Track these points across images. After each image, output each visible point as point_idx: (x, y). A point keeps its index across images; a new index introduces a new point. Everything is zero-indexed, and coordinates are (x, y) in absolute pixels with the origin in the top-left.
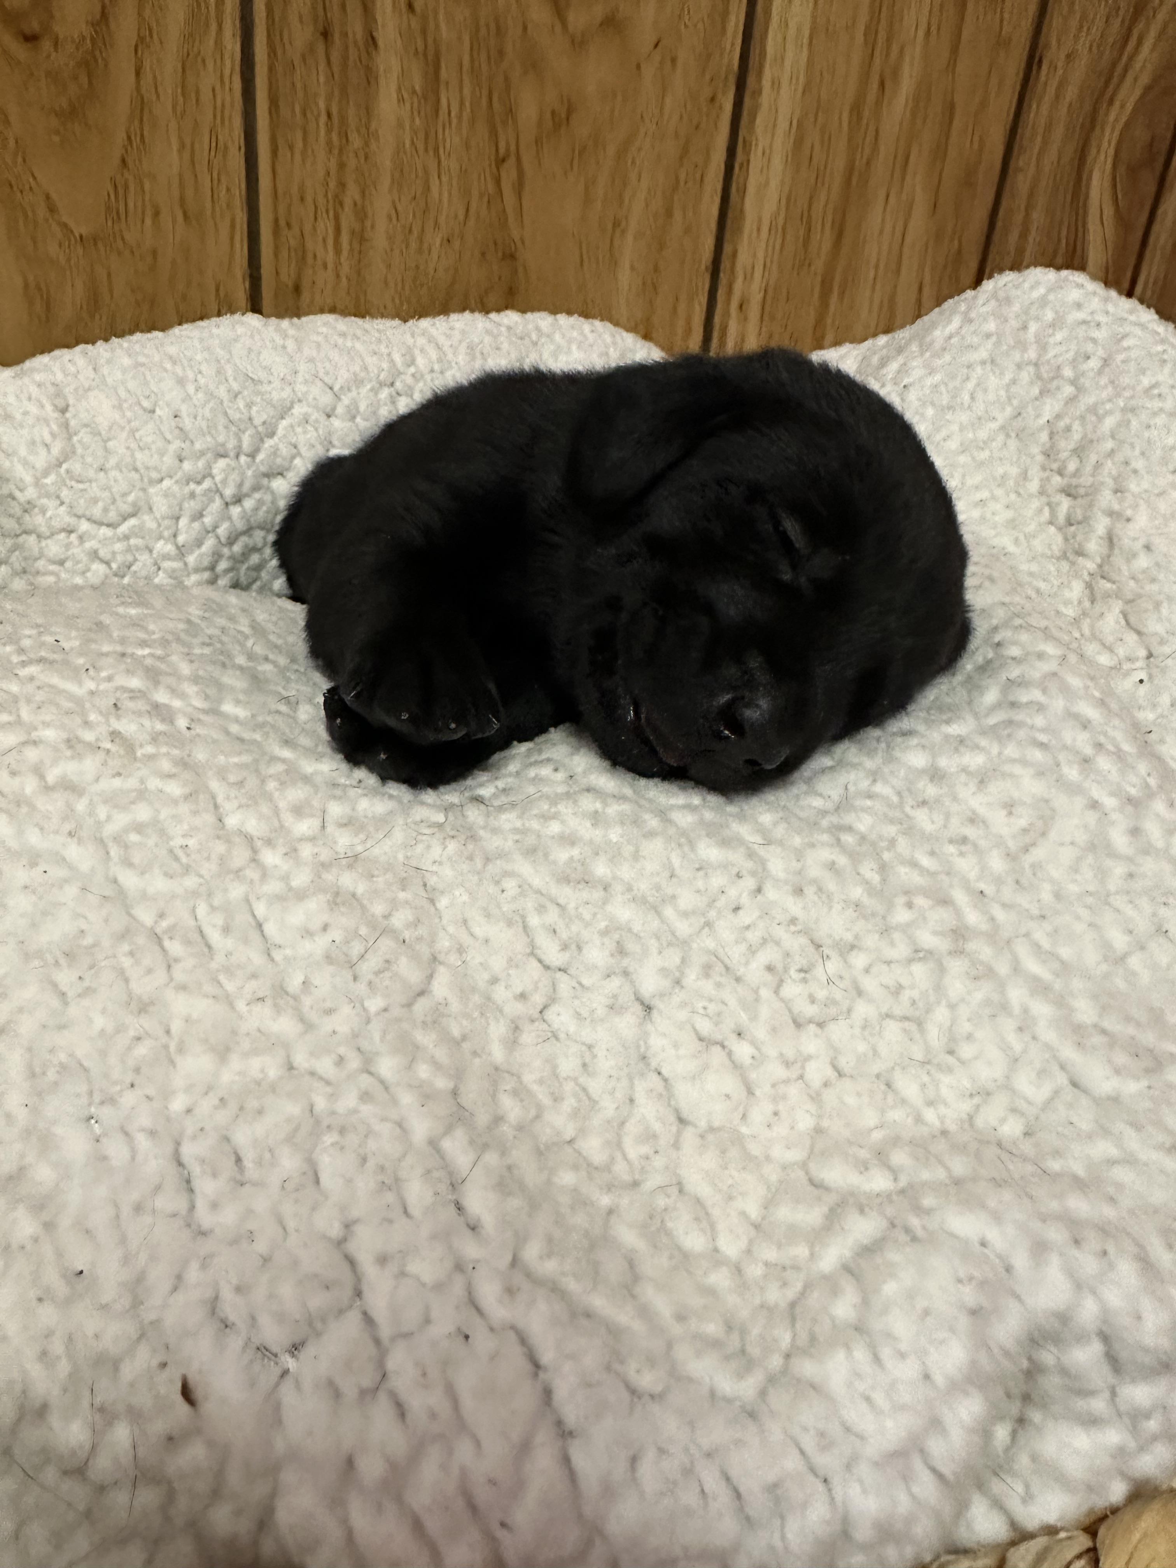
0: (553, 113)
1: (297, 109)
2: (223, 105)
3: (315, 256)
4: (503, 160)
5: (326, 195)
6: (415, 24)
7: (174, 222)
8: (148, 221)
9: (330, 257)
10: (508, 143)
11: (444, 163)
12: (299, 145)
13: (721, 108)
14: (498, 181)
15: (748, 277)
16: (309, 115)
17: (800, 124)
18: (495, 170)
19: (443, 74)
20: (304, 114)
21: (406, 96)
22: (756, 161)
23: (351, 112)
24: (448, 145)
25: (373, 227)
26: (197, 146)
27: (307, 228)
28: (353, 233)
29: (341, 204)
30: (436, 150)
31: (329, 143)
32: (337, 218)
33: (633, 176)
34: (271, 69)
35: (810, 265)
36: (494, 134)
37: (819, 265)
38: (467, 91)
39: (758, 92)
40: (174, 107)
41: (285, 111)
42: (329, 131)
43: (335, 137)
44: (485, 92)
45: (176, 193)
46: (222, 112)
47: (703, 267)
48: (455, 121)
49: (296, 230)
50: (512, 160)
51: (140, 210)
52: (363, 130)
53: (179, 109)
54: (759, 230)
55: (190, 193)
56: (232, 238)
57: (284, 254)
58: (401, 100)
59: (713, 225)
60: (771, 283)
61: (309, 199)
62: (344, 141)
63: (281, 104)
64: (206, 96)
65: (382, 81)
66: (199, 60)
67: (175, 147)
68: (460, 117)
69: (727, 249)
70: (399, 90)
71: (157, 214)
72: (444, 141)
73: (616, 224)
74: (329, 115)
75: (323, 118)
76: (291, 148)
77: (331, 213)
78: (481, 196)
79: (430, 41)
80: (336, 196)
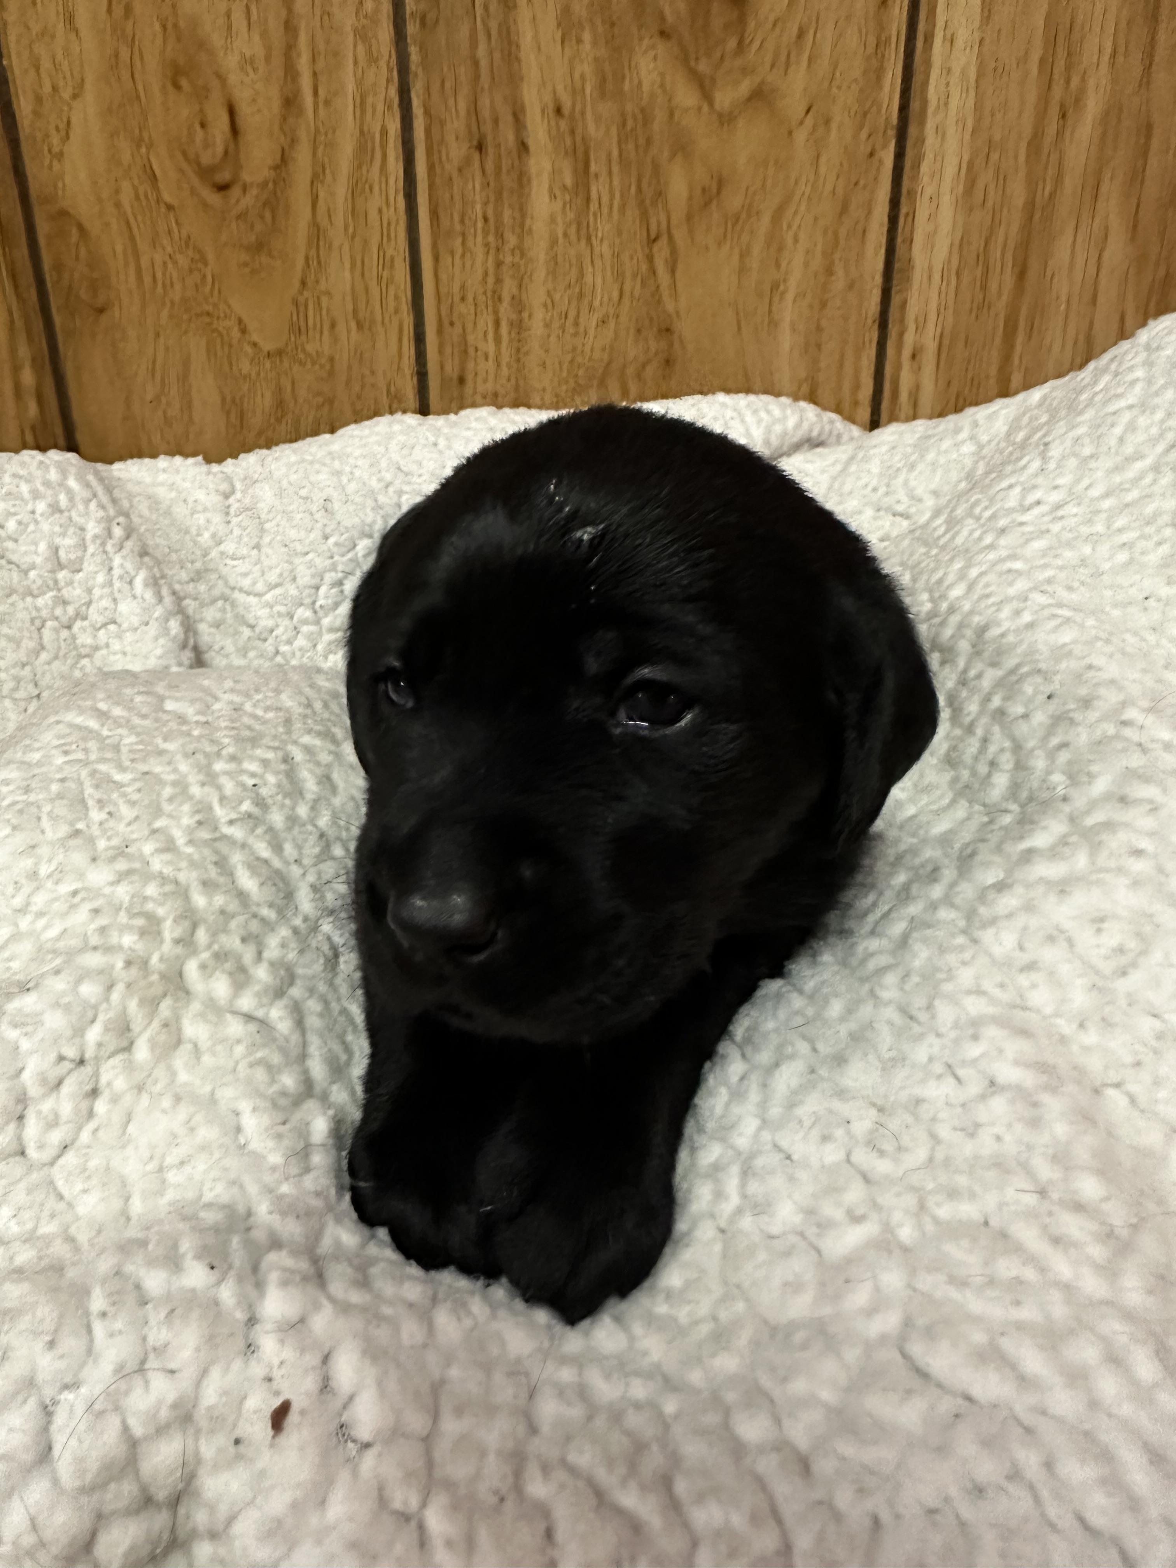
0: (704, 190)
1: (456, 217)
2: (389, 224)
3: (476, 350)
4: (655, 240)
5: (485, 293)
6: (563, 125)
7: (349, 332)
8: (326, 333)
9: (491, 348)
10: (659, 224)
11: (597, 250)
12: (459, 251)
13: (881, 161)
14: (650, 258)
15: (920, 328)
16: (467, 222)
17: (971, 165)
18: (647, 250)
19: (593, 168)
20: (462, 221)
21: (558, 193)
22: (923, 211)
23: (507, 214)
24: (600, 235)
25: (530, 316)
26: (366, 260)
27: (469, 326)
28: (511, 324)
29: (500, 299)
30: (589, 239)
31: (487, 245)
32: (496, 312)
33: (789, 240)
34: (431, 186)
35: (989, 308)
36: (644, 216)
37: (1001, 305)
38: (616, 182)
39: (921, 140)
40: (346, 228)
41: (445, 222)
42: (486, 233)
43: (491, 239)
44: (634, 181)
45: (350, 307)
46: (389, 230)
47: (870, 321)
48: (605, 210)
49: (458, 329)
50: (664, 240)
51: (318, 326)
52: (518, 230)
53: (351, 230)
54: (930, 277)
55: (362, 305)
56: (400, 340)
57: (448, 350)
58: (553, 196)
59: (879, 279)
60: (947, 332)
61: (470, 297)
62: (500, 241)
63: (442, 215)
64: (373, 215)
65: (535, 183)
66: (367, 186)
67: (347, 265)
68: (611, 207)
69: (895, 300)
70: (551, 189)
71: (333, 325)
72: (597, 229)
73: (775, 286)
74: (486, 219)
75: (480, 224)
76: (452, 253)
77: (490, 309)
78: (634, 276)
79: (578, 139)
80: (494, 292)
